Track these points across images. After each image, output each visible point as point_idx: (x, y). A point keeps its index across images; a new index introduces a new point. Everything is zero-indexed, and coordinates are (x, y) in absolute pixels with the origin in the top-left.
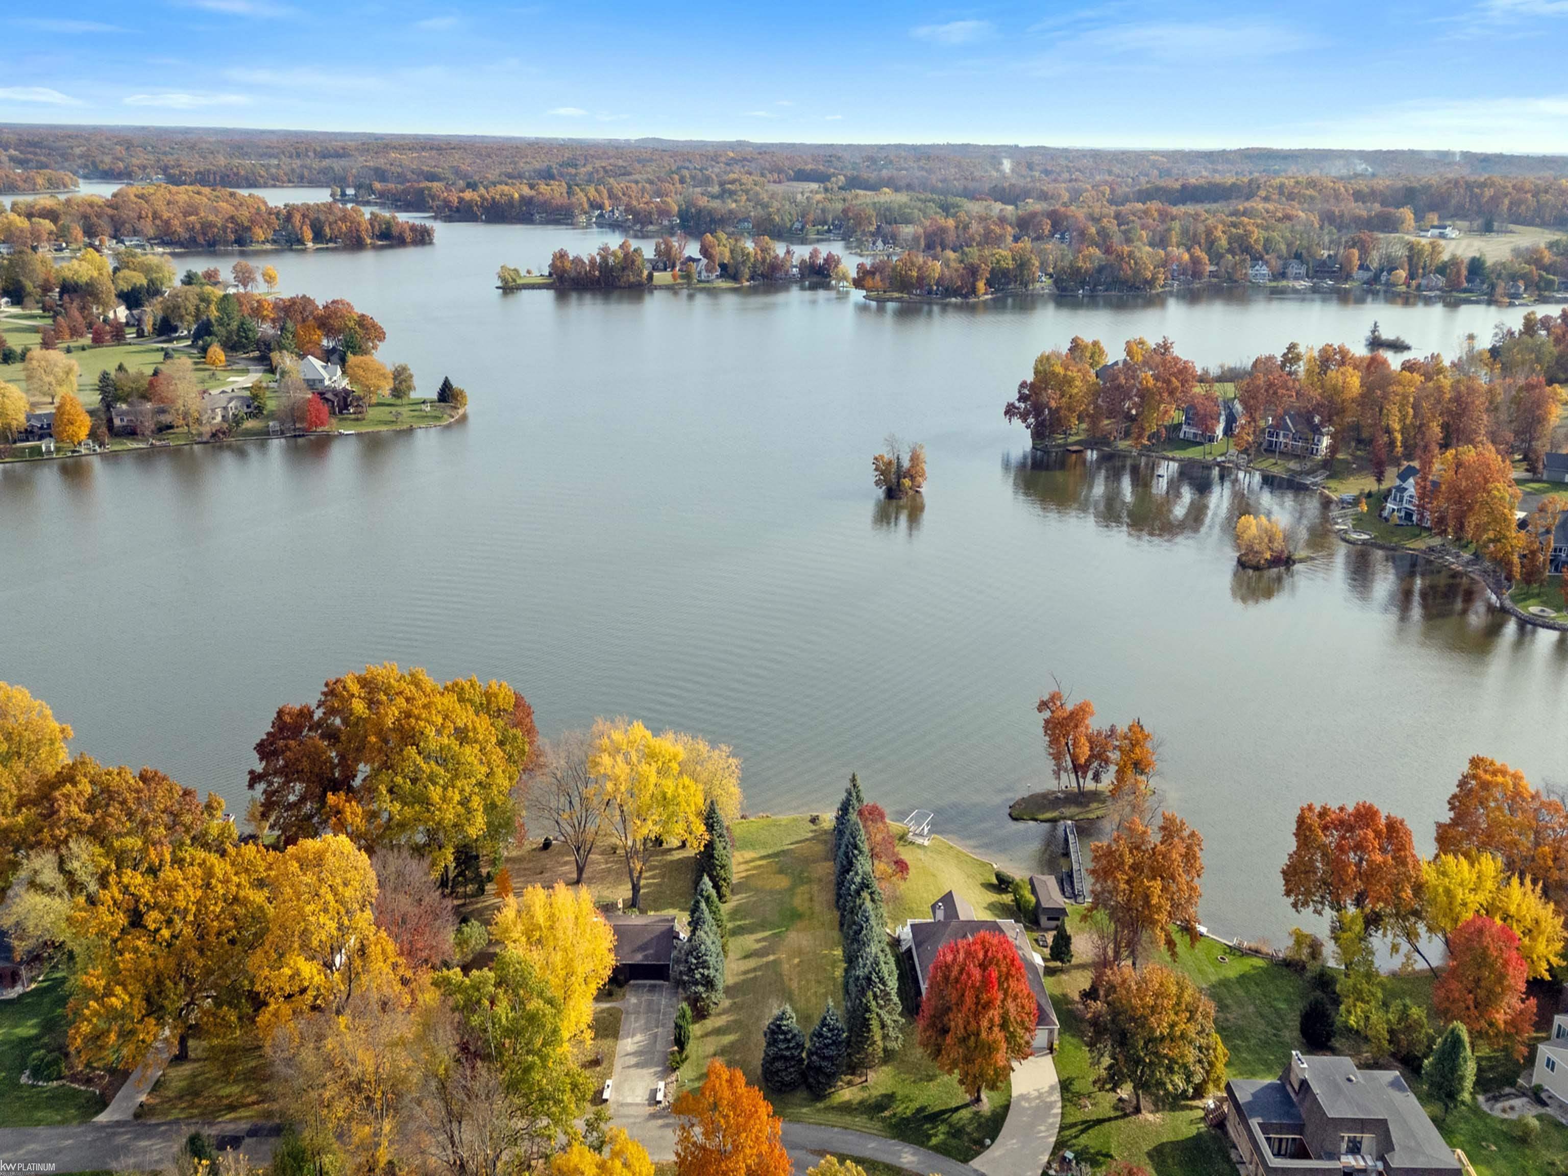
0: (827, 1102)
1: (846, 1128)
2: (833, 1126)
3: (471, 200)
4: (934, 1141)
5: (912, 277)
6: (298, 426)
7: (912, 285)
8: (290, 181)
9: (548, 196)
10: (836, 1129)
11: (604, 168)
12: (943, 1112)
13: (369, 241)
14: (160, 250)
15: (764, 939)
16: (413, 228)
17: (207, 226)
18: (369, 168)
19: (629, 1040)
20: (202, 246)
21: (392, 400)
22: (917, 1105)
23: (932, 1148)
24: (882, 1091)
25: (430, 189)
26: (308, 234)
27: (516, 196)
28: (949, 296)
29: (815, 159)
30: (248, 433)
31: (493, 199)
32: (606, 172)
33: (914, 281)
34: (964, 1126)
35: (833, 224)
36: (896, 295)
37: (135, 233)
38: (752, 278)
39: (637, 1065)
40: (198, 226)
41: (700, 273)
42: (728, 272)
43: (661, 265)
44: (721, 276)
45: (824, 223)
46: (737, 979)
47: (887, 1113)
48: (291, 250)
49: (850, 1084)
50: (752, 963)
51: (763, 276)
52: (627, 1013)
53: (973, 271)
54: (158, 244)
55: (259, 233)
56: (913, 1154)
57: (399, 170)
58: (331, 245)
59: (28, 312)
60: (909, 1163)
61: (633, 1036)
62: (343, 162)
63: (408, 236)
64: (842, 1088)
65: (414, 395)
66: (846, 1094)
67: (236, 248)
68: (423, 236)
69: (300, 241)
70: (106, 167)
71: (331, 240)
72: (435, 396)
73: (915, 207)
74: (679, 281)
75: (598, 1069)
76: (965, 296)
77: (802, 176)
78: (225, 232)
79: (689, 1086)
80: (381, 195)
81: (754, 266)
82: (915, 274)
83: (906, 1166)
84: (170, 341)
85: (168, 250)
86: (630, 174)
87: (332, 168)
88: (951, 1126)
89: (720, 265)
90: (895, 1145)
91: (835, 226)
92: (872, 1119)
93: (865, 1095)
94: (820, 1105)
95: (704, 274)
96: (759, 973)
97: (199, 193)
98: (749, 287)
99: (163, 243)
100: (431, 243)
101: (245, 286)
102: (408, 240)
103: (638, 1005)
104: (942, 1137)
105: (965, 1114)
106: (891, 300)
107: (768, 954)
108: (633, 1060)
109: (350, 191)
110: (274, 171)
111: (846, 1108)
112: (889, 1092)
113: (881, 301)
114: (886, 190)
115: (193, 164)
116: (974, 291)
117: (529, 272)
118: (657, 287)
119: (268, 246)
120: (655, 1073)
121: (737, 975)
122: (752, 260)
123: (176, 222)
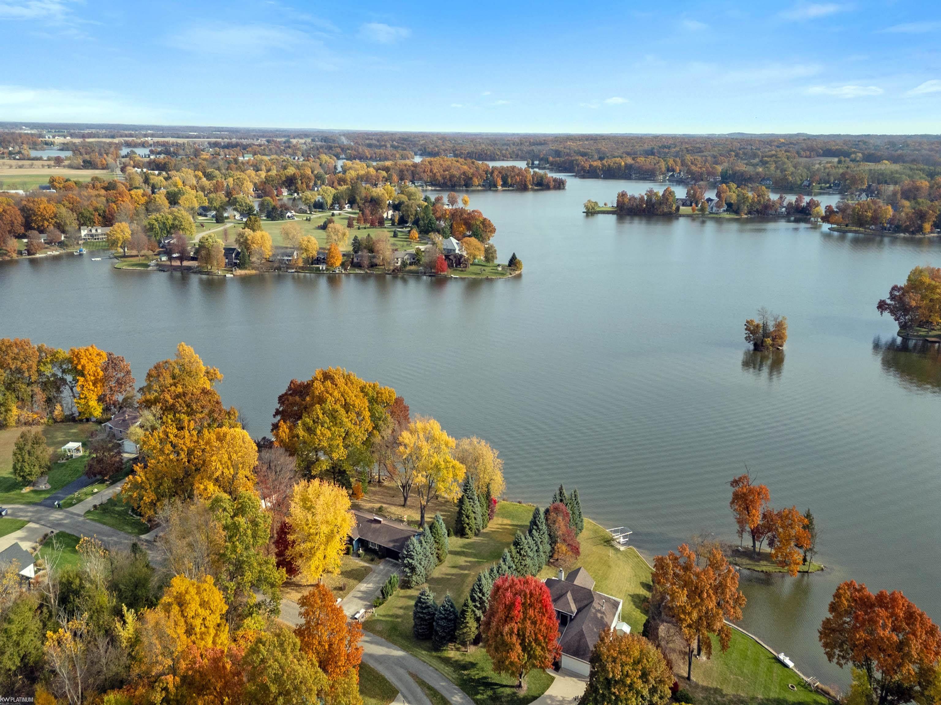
0: (439, 654)
1: (436, 670)
2: (430, 666)
3: (597, 166)
4: (479, 697)
5: (867, 216)
6: (433, 271)
7: (867, 223)
8: (511, 157)
9: (642, 164)
10: (431, 668)
11: (686, 148)
12: (496, 684)
13: (530, 187)
14: (430, 188)
15: (470, 562)
16: (555, 180)
17: (452, 176)
18: (552, 150)
19: (365, 585)
20: (449, 186)
21: (484, 264)
22: (485, 674)
23: (474, 700)
24: (472, 660)
25: (577, 160)
26: (500, 182)
27: (623, 164)
28: (899, 232)
29: (845, 143)
30: (411, 272)
31: (609, 165)
32: (688, 151)
33: (869, 219)
34: (502, 696)
35: (834, 183)
36: (854, 228)
37: (420, 179)
38: (749, 213)
39: (360, 598)
40: (448, 177)
41: (712, 208)
42: (731, 208)
43: (688, 203)
44: (727, 211)
45: (826, 183)
46: (440, 576)
47: (466, 672)
48: (490, 190)
49: (458, 649)
50: (454, 571)
51: (757, 211)
52: (374, 572)
53: (922, 216)
54: (429, 185)
55: (476, 181)
56: (461, 698)
57: (568, 151)
58: (511, 188)
59: (354, 211)
60: (456, 701)
61: (369, 583)
62: (539, 147)
63: (552, 184)
64: (452, 649)
65: (496, 262)
66: (452, 653)
67: (464, 188)
68: (559, 185)
69: (495, 186)
70: (430, 150)
71: (511, 186)
72: (507, 263)
73: (904, 173)
74: (697, 212)
75: (341, 592)
76: (913, 233)
77: (829, 153)
78: (460, 180)
79: (376, 617)
80: (552, 164)
81: (751, 205)
82: (869, 214)
83: (452, 702)
84: (402, 228)
85: (433, 188)
86: (703, 152)
87: (533, 150)
88: (495, 693)
89: (727, 204)
90: (455, 689)
91: (835, 185)
92: (454, 672)
93: (461, 658)
94: (434, 654)
95: (715, 209)
96: (454, 577)
97: (457, 161)
98: (747, 218)
99: (432, 185)
100: (564, 189)
101: (452, 205)
102: (551, 187)
103: (382, 570)
104: (485, 696)
105: (508, 691)
106: (850, 231)
107: (465, 570)
108: (360, 595)
109: (536, 162)
110: (504, 152)
111: (447, 661)
112: (475, 662)
113: (843, 233)
114: (886, 162)
115: (469, 148)
116: (920, 229)
117: (605, 204)
118: (681, 216)
119: (480, 188)
120: (366, 605)
121: (443, 574)
122: (750, 201)
123: (439, 174)
